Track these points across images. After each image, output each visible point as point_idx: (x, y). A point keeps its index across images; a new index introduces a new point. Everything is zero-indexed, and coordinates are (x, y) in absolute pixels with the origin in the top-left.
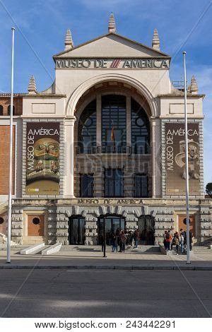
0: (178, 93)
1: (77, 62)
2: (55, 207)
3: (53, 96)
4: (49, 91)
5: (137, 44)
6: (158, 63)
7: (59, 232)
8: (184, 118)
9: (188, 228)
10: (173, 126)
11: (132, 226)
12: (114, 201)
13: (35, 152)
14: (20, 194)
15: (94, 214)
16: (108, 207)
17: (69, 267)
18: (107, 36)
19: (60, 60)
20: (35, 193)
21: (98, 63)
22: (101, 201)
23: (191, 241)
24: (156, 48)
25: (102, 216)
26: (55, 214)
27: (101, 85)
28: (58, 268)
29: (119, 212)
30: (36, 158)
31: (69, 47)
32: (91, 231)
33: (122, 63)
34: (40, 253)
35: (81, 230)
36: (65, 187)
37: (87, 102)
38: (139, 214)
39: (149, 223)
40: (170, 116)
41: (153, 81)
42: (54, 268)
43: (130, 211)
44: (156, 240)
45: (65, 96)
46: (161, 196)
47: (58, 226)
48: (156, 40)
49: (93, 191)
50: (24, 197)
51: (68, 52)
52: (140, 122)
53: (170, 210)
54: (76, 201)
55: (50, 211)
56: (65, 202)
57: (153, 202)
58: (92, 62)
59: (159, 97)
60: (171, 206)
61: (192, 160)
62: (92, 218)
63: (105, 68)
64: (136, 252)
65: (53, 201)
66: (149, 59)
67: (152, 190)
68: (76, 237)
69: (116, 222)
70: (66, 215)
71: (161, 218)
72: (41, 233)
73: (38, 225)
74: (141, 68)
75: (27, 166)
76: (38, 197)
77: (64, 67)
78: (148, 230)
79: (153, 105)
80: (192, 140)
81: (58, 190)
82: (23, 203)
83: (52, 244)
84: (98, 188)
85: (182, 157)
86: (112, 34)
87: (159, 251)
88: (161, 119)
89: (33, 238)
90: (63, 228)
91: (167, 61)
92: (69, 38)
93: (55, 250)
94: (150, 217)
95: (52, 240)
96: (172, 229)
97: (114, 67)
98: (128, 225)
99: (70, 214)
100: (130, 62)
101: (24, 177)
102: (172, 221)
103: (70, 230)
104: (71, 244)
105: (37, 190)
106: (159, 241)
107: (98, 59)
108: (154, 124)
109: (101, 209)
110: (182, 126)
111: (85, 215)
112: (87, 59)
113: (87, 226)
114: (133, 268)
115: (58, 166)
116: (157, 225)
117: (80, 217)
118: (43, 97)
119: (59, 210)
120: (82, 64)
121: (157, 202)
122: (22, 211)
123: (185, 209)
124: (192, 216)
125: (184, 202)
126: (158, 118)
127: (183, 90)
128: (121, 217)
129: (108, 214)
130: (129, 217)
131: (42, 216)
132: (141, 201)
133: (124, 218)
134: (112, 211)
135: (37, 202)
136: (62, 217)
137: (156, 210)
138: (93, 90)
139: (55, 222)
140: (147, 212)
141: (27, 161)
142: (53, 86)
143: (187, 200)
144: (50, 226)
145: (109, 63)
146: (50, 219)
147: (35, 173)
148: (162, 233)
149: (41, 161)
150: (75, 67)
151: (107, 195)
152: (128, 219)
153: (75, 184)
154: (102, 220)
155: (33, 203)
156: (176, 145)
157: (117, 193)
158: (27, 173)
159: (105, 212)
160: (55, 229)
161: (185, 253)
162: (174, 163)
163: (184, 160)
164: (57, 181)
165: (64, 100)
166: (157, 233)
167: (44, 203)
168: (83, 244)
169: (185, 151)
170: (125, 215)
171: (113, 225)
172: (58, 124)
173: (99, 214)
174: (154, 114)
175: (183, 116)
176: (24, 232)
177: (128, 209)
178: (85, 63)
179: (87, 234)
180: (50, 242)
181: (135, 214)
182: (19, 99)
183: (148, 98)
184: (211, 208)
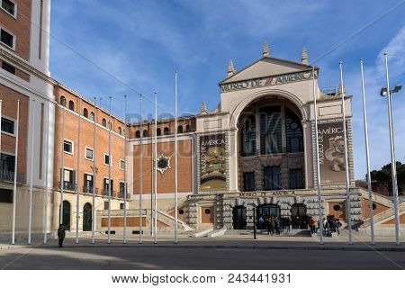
0: (327, 97)
1: (237, 85)
2: (222, 200)
3: (219, 114)
4: (217, 111)
5: (287, 62)
6: (306, 75)
7: (225, 220)
8: (333, 119)
11: (286, 213)
12: (269, 193)
13: (206, 158)
14: (196, 191)
15: (254, 205)
16: (265, 198)
18: (261, 60)
19: (224, 85)
20: (207, 190)
21: (254, 83)
22: (259, 194)
24: (304, 62)
25: (260, 206)
26: (222, 206)
29: (275, 202)
30: (208, 163)
31: (231, 74)
32: (251, 218)
33: (275, 79)
35: (243, 217)
36: (230, 184)
38: (292, 202)
39: (301, 210)
40: (320, 118)
41: (303, 91)
43: (284, 200)
45: (228, 113)
46: (313, 187)
47: (224, 215)
48: (305, 55)
49: (254, 186)
50: (199, 193)
51: (230, 78)
52: (294, 126)
54: (239, 195)
55: (218, 203)
56: (230, 195)
57: (304, 192)
58: (250, 83)
59: (309, 103)
61: (341, 154)
62: (251, 207)
63: (261, 86)
65: (220, 195)
66: (298, 72)
67: (304, 182)
68: (239, 223)
70: (230, 206)
71: (312, 205)
72: (212, 220)
73: (209, 215)
75: (201, 170)
76: (209, 192)
77: (227, 90)
79: (304, 111)
80: (341, 137)
81: (225, 187)
82: (198, 198)
84: (259, 182)
85: (331, 152)
86: (266, 58)
88: (310, 122)
89: (206, 224)
90: (228, 216)
91: (316, 72)
92: (231, 67)
94: (302, 205)
95: (220, 225)
96: (323, 215)
97: (268, 84)
98: (283, 212)
99: (233, 205)
100: (282, 77)
101: (199, 178)
102: (322, 208)
103: (234, 218)
104: (235, 228)
105: (209, 187)
107: (255, 79)
108: (305, 126)
109: (259, 200)
111: (245, 205)
112: (245, 81)
113: (247, 214)
115: (225, 168)
116: (308, 211)
117: (242, 207)
118: (211, 116)
119: (225, 202)
120: (241, 86)
121: (308, 192)
122: (197, 204)
124: (341, 203)
125: (334, 191)
126: (308, 121)
128: (277, 206)
129: (265, 204)
130: (282, 206)
131: (212, 207)
132: (293, 192)
133: (279, 207)
134: (268, 201)
135: (208, 197)
136: (228, 208)
137: (307, 199)
139: (222, 211)
140: (299, 201)
141: (201, 166)
142: (219, 106)
144: (218, 215)
145: (264, 81)
146: (218, 209)
147: (207, 174)
149: (211, 165)
150: (237, 89)
151: (266, 188)
153: (239, 181)
154: (260, 210)
155: (205, 197)
156: (326, 142)
157: (275, 186)
158: (201, 175)
159: (262, 202)
160: (222, 217)
164: (224, 179)
165: (228, 116)
167: (213, 197)
169: (334, 147)
170: (279, 204)
172: (224, 135)
173: (257, 204)
174: (305, 117)
176: (199, 220)
177: (282, 200)
178: (244, 85)
179: (247, 220)
181: (288, 204)
182: (194, 120)
183: (299, 106)
184: (360, 195)
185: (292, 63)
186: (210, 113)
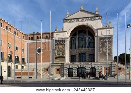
0: (104, 27)
1: (70, 20)
2: (64, 66)
3: (63, 32)
4: (62, 30)
5: (90, 12)
6: (97, 18)
7: (65, 73)
8: (106, 36)
9: (108, 71)
10: (103, 38)
11: (88, 71)
12: (82, 63)
13: (57, 49)
15: (76, 68)
16: (80, 65)
17: (68, 83)
18: (80, 11)
19: (65, 20)
20: (58, 62)
21: (77, 20)
22: (78, 63)
23: (108, 75)
24: (97, 13)
25: (78, 68)
26: (64, 68)
27: (78, 27)
28: (65, 83)
29: (84, 67)
30: (58, 51)
31: (68, 16)
33: (85, 19)
34: (59, 79)
35: (72, 72)
36: (67, 59)
37: (74, 33)
38: (91, 67)
39: (94, 70)
40: (101, 35)
41: (95, 24)
42: (63, 84)
43: (88, 66)
44: (96, 75)
45: (66, 31)
46: (98, 61)
47: (64, 71)
48: (97, 10)
49: (75, 60)
50: (54, 63)
51: (67, 17)
52: (91, 38)
53: (101, 66)
54: (70, 64)
55: (62, 67)
56: (67, 64)
57: (95, 63)
58: (75, 20)
59: (98, 29)
60: (101, 64)
61: (109, 49)
62: (75, 69)
63: (79, 21)
64: (90, 79)
65: (63, 64)
66: (94, 17)
67: (95, 59)
68: (70, 74)
69: (83, 70)
70: (67, 68)
71: (98, 68)
72: (59, 73)
73: (59, 71)
74: (92, 20)
75: (55, 54)
76: (59, 63)
77: (66, 22)
78: (93, 72)
79: (96, 32)
80: (109, 43)
81: (65, 60)
82: (54, 64)
83: (63, 77)
84: (77, 59)
85: (105, 48)
86: (82, 10)
87: (97, 78)
88: (98, 36)
89: (57, 75)
91: (101, 17)
92: (68, 13)
93: (64, 79)
94: (94, 68)
95: (63, 75)
96: (102, 71)
97: (82, 21)
98: (87, 71)
99: (68, 68)
100: (88, 18)
101: (54, 57)
102: (102, 69)
103: (68, 73)
104: (69, 76)
105: (58, 61)
106: (97, 76)
107: (77, 19)
108: (96, 38)
109: (78, 66)
110: (106, 38)
111: (73, 68)
112: (73, 19)
113: (74, 71)
114: (88, 84)
115: (65, 53)
116: (96, 70)
118: (60, 32)
119: (65, 66)
120: (72, 21)
121: (96, 63)
122: (54, 67)
123: (106, 65)
124: (109, 67)
125: (106, 63)
127: (106, 26)
128: (85, 68)
129: (80, 67)
130: (87, 68)
131: (60, 68)
132: (91, 63)
133: (86, 68)
134: (82, 66)
135: (58, 64)
136: (66, 69)
137: (96, 66)
138: (76, 29)
139: (64, 70)
140: (93, 66)
141: (55, 52)
142: (63, 29)
143: (107, 62)
144: (62, 71)
145: (81, 20)
146: (62, 69)
147: (57, 55)
148: (98, 73)
150: (70, 22)
151: (80, 61)
152: (87, 69)
153: (70, 58)
154: (78, 69)
156: (103, 45)
157: (83, 61)
158: (55, 56)
159: (79, 67)
160: (64, 72)
161: (106, 79)
162: (103, 50)
163: (106, 49)
164: (64, 58)
165: (66, 33)
166: (96, 73)
167: (60, 64)
168: (73, 76)
169: (106, 46)
170: (86, 67)
171: (82, 71)
172: (65, 40)
173: (77, 67)
174: (96, 35)
175: (106, 35)
176: (55, 73)
177: (87, 66)
178: (73, 20)
179: (74, 73)
180: (62, 76)
181: (89, 67)
182: (52, 33)
183: (94, 30)
184: (115, 65)
185: (92, 13)
186: (59, 31)
